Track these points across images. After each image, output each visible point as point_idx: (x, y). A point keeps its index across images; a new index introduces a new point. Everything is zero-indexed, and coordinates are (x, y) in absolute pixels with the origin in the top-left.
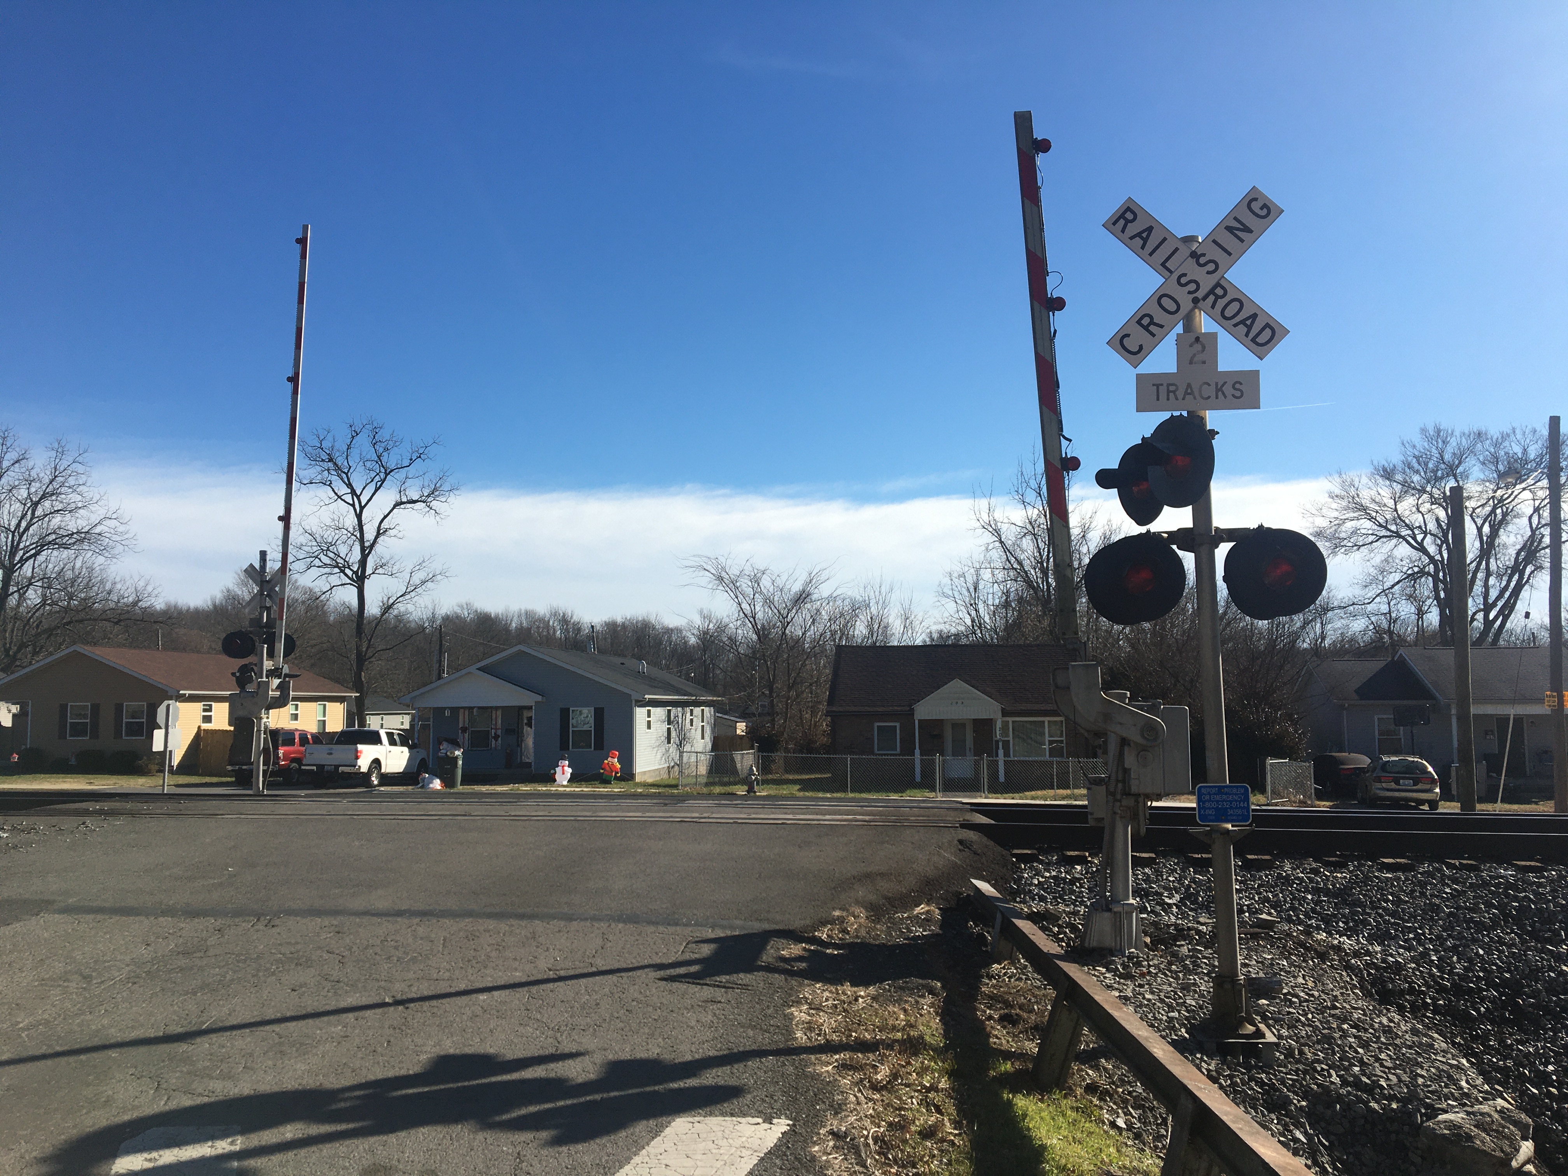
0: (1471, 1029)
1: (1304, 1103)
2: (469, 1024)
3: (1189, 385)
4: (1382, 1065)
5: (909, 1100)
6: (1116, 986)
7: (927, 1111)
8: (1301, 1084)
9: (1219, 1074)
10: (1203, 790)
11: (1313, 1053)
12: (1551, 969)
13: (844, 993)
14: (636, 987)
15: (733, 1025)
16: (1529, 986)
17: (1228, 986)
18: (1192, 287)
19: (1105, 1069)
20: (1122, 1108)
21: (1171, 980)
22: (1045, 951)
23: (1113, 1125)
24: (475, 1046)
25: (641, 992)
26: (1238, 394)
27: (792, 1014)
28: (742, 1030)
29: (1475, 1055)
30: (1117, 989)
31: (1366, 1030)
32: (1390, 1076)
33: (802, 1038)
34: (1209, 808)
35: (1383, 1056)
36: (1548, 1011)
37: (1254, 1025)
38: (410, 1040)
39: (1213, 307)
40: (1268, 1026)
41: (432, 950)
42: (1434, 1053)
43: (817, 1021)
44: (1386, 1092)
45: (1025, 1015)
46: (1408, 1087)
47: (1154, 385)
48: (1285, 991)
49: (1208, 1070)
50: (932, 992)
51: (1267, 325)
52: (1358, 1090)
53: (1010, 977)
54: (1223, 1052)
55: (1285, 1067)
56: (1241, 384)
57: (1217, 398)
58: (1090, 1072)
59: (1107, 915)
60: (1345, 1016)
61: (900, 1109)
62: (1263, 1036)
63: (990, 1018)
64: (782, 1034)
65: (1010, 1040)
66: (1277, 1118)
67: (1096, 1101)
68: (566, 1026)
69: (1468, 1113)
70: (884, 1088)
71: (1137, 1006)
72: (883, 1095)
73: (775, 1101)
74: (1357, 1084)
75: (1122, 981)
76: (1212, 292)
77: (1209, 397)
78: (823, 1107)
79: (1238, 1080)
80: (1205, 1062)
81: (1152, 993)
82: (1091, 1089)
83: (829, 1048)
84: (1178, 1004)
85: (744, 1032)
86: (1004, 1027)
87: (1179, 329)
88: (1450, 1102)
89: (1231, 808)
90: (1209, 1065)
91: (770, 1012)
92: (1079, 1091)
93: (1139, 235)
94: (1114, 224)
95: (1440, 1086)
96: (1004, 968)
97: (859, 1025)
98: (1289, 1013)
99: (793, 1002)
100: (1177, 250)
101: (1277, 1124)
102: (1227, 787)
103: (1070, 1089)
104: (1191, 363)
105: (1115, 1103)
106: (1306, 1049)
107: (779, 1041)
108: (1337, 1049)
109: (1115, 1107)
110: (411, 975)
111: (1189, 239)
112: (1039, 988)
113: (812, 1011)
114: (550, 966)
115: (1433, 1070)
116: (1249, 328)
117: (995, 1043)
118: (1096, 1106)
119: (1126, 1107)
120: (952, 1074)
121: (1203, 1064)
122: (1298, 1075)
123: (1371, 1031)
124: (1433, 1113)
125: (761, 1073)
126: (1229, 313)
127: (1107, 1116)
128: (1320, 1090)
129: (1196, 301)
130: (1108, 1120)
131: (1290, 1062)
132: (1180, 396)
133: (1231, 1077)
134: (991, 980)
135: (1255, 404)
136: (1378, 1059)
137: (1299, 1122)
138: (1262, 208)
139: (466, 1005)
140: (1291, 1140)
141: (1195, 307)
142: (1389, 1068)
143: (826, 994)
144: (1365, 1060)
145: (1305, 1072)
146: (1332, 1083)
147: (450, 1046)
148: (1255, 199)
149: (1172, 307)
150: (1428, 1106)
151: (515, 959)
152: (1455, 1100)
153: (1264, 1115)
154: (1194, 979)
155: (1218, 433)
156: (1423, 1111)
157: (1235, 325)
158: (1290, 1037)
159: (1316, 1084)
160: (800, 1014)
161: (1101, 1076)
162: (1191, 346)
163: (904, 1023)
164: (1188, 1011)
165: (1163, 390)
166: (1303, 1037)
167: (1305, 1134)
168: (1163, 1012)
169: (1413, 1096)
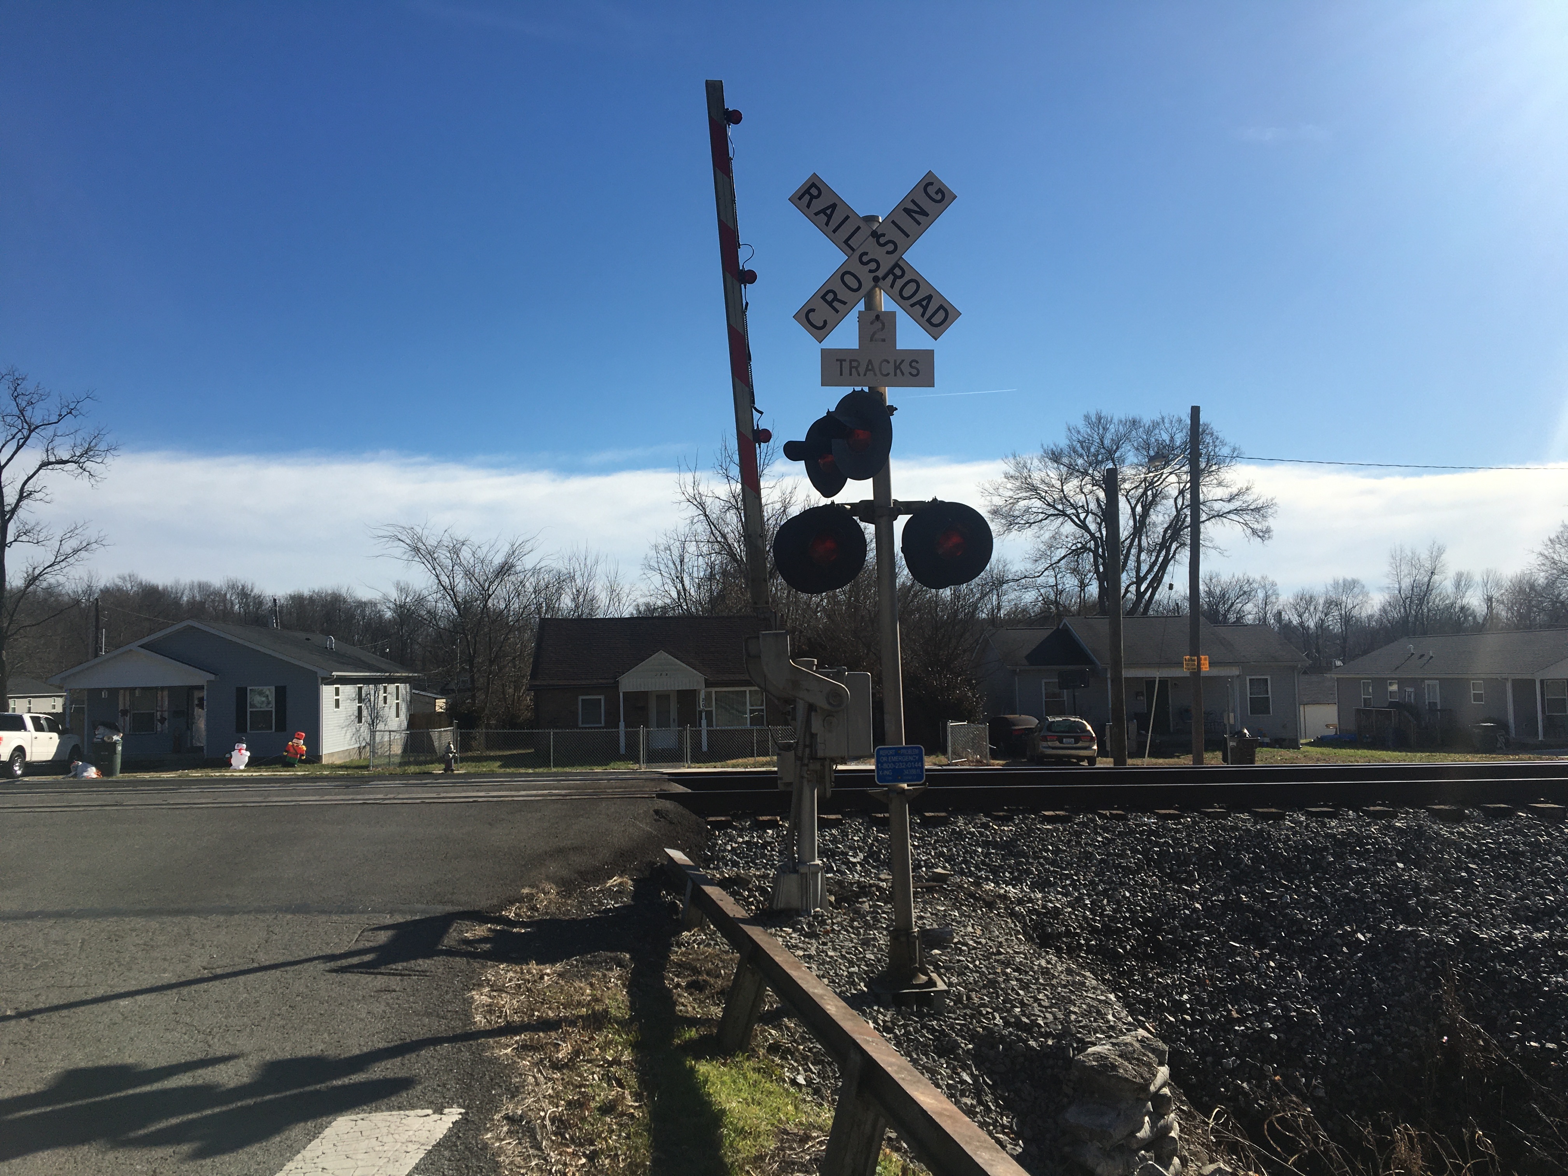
0: (1119, 966)
1: (971, 1046)
2: (106, 1033)
3: (870, 362)
4: (1040, 1005)
5: (591, 1077)
6: (801, 945)
7: (608, 1085)
8: (969, 1028)
9: (894, 1024)
10: (881, 752)
11: (980, 998)
12: (1186, 907)
13: (529, 972)
14: (303, 981)
15: (408, 1014)
16: (1167, 923)
17: (903, 939)
18: (873, 266)
19: (788, 1028)
20: (802, 1065)
21: (853, 936)
22: (731, 915)
23: (794, 1082)
24: (112, 1057)
25: (307, 986)
26: (914, 372)
27: (472, 997)
28: (416, 1018)
29: (1122, 989)
30: (801, 948)
31: (1026, 973)
32: (1048, 1015)
33: (481, 1022)
34: (887, 769)
35: (1041, 996)
36: (1183, 945)
37: (927, 974)
38: (33, 1055)
39: (892, 286)
40: (940, 975)
41: (67, 954)
42: (1086, 991)
43: (498, 1003)
44: (1043, 1030)
45: (712, 981)
46: (1062, 1024)
47: (837, 360)
48: (956, 940)
49: (884, 1021)
50: (620, 964)
51: (941, 307)
52: (1018, 1029)
53: (699, 944)
54: (898, 1002)
55: (955, 1013)
56: (917, 362)
57: (895, 375)
58: (773, 1032)
59: (794, 876)
60: (1009, 961)
61: (580, 1086)
62: (935, 985)
63: (678, 985)
64: (460, 1019)
65: (696, 1006)
66: (946, 1062)
67: (778, 1060)
68: (220, 1027)
69: (1114, 1044)
70: (566, 1066)
71: (820, 964)
72: (563, 1074)
73: (448, 1090)
74: (1018, 1025)
75: (807, 940)
76: (891, 271)
77: (888, 374)
78: (499, 1091)
79: (912, 1029)
80: (881, 1013)
81: (835, 950)
82: (774, 1048)
83: (510, 1029)
84: (858, 959)
85: (419, 1020)
86: (691, 994)
87: (861, 306)
88: (1098, 1035)
89: (907, 768)
90: (885, 1016)
91: (448, 997)
92: (762, 1052)
93: (823, 211)
94: (800, 199)
95: (1090, 1021)
96: (693, 935)
97: (542, 1003)
98: (959, 961)
99: (474, 985)
100: (859, 228)
101: (946, 1068)
102: (904, 748)
103: (753, 1050)
104: (871, 340)
105: (796, 1061)
106: (973, 995)
107: (458, 1027)
108: (1000, 992)
109: (795, 1064)
110: (39, 983)
111: (872, 219)
112: (727, 952)
113: (495, 994)
114: (204, 964)
115: (1084, 1006)
116: (925, 308)
117: (681, 1011)
118: (778, 1065)
119: (807, 1064)
120: (635, 1046)
121: (880, 1016)
122: (965, 1020)
123: (1031, 973)
124: (1084, 1045)
125: (435, 1064)
126: (907, 292)
127: (787, 1074)
128: (985, 1032)
129: (876, 280)
130: (788, 1077)
131: (958, 1008)
132: (862, 372)
133: (905, 1026)
134: (680, 948)
135: (929, 382)
136: (1036, 1000)
137: (966, 1064)
138: (937, 193)
139: (104, 1013)
140: (958, 1083)
141: (876, 286)
142: (1046, 1007)
143: (511, 974)
144: (1026, 1001)
145: (972, 1017)
146: (996, 1025)
147: (80, 1060)
148: (932, 184)
149: (855, 285)
150: (1080, 1041)
151: (165, 959)
152: (1103, 1032)
153: (934, 1061)
154: (874, 934)
155: (896, 409)
156: (1075, 1045)
157: (912, 305)
158: (959, 984)
159: (982, 1027)
160: (481, 997)
161: (783, 1035)
162: (872, 323)
163: (589, 998)
164: (867, 965)
165: (846, 365)
166: (971, 983)
167: (972, 1075)
168: (844, 968)
169: (1066, 1033)
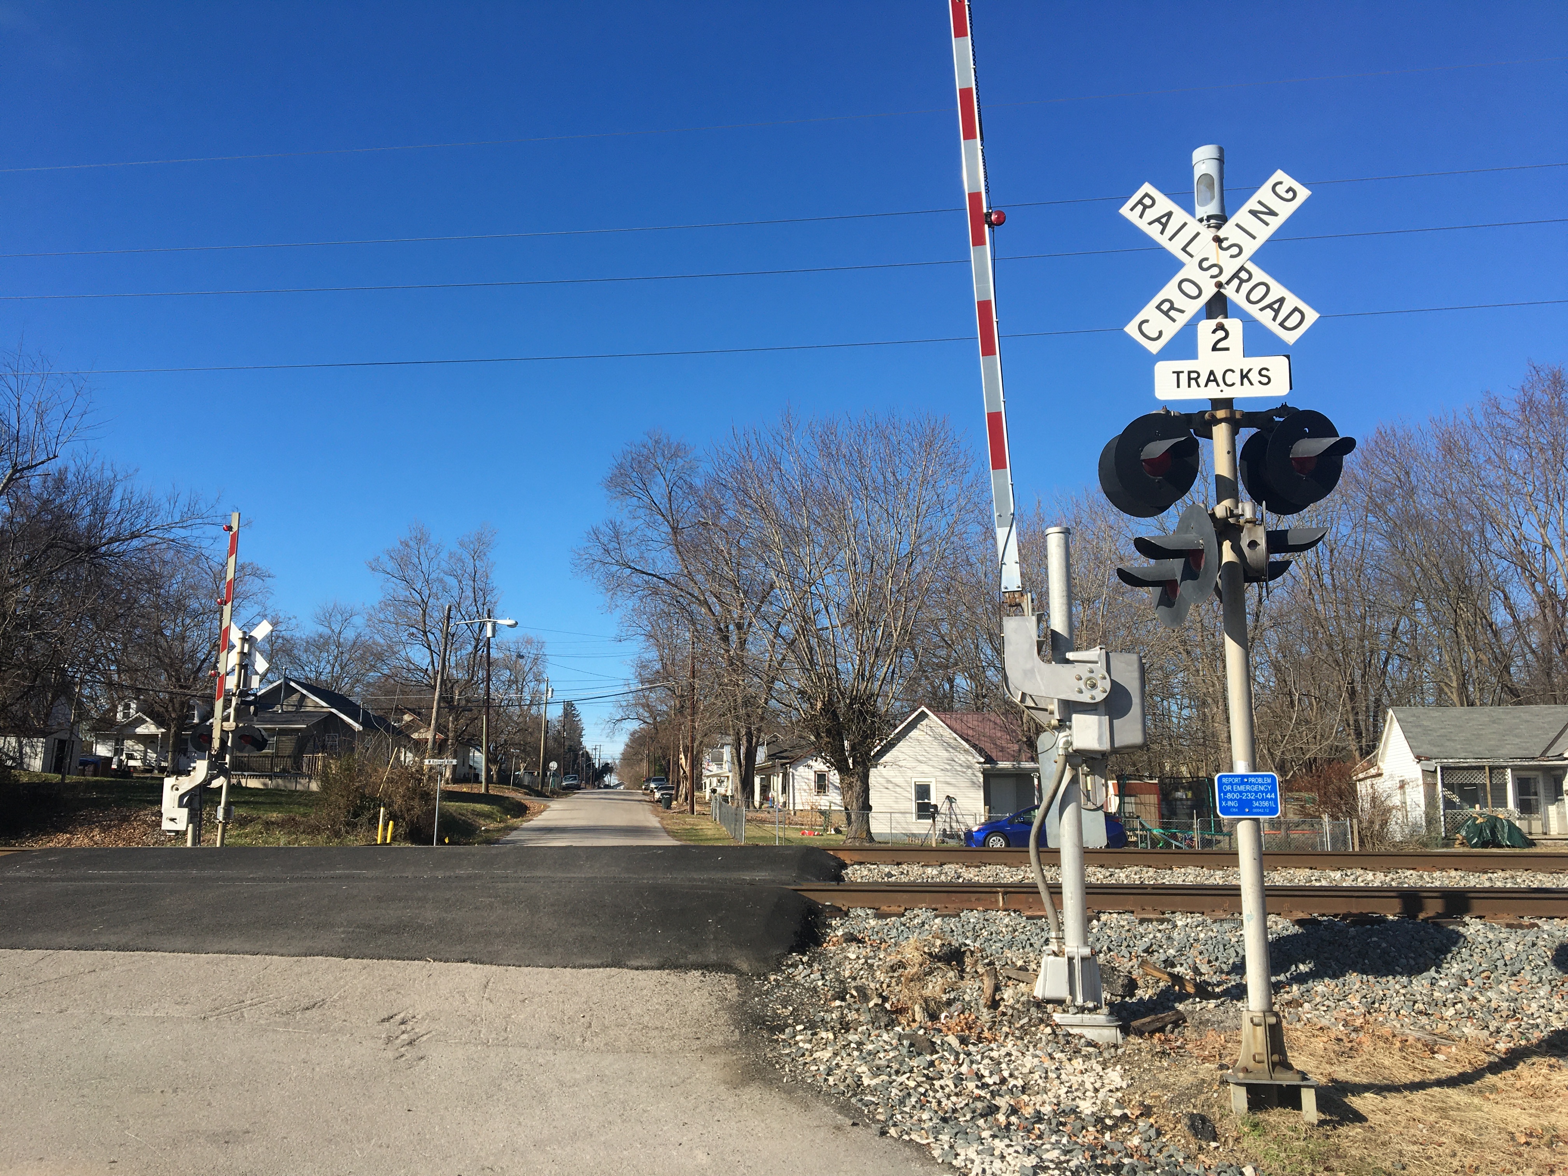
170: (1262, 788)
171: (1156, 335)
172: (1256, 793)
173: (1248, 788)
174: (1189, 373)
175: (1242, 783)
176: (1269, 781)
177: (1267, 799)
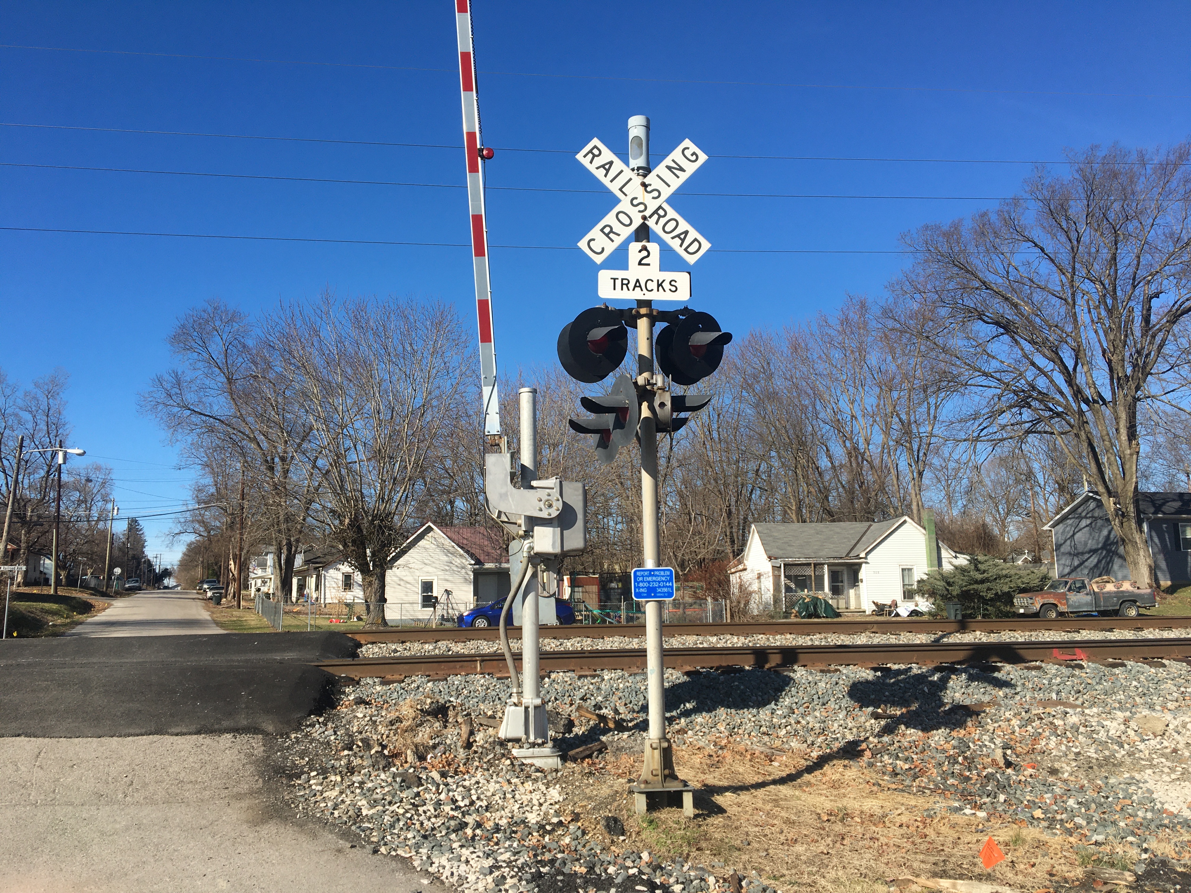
170: (664, 579)
171: (599, 250)
172: (659, 582)
173: (654, 578)
174: (622, 280)
175: (650, 575)
176: (668, 573)
177: (667, 587)
